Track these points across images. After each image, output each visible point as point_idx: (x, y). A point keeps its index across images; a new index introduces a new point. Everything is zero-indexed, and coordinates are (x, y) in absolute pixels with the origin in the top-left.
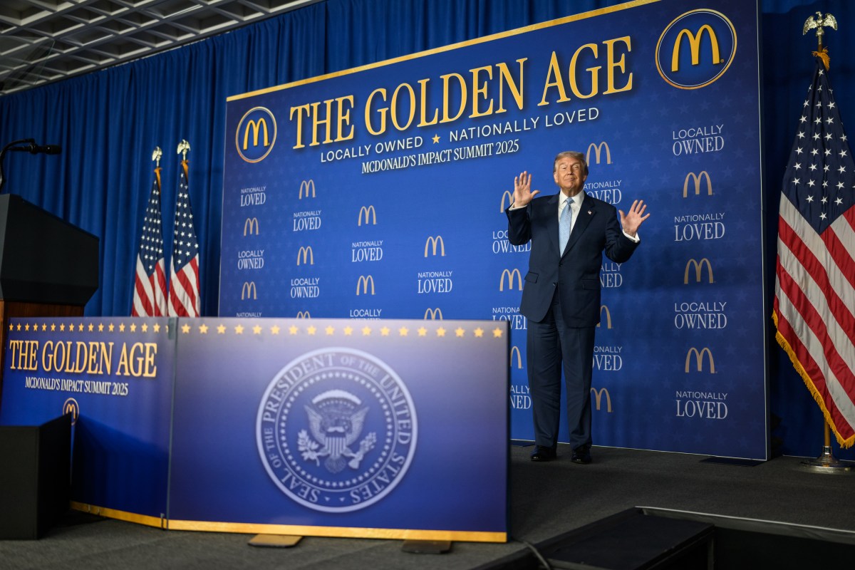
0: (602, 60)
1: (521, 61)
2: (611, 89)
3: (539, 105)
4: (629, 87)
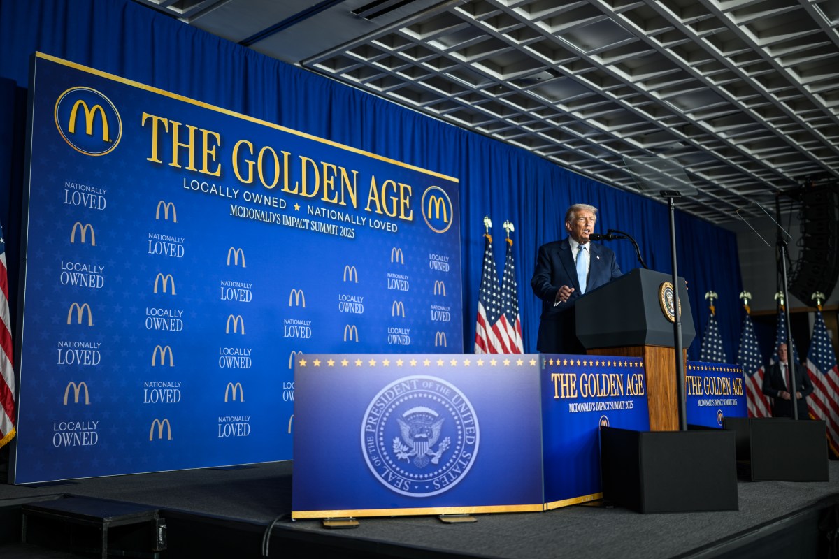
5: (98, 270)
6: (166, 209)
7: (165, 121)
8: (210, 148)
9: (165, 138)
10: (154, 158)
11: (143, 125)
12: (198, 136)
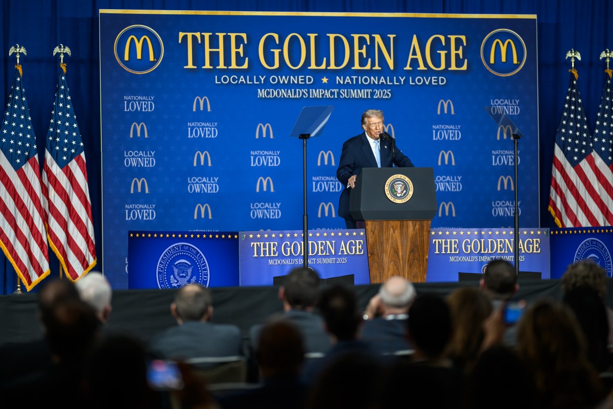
0: (447, 47)
1: (392, 36)
2: (453, 67)
3: (405, 69)
4: (464, 68)
5: (150, 154)
6: (201, 102)
7: (198, 35)
8: (237, 47)
9: (198, 48)
10: (190, 65)
11: (180, 42)
12: (227, 40)
